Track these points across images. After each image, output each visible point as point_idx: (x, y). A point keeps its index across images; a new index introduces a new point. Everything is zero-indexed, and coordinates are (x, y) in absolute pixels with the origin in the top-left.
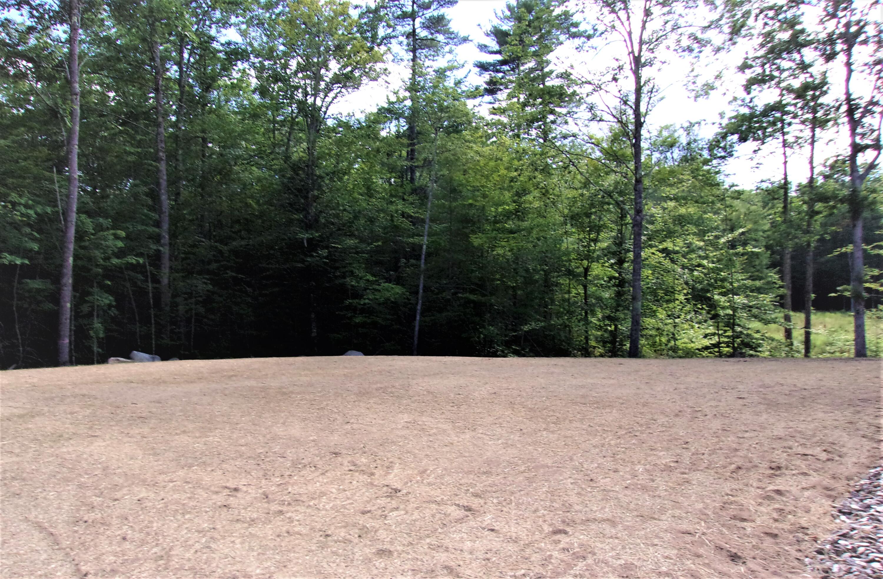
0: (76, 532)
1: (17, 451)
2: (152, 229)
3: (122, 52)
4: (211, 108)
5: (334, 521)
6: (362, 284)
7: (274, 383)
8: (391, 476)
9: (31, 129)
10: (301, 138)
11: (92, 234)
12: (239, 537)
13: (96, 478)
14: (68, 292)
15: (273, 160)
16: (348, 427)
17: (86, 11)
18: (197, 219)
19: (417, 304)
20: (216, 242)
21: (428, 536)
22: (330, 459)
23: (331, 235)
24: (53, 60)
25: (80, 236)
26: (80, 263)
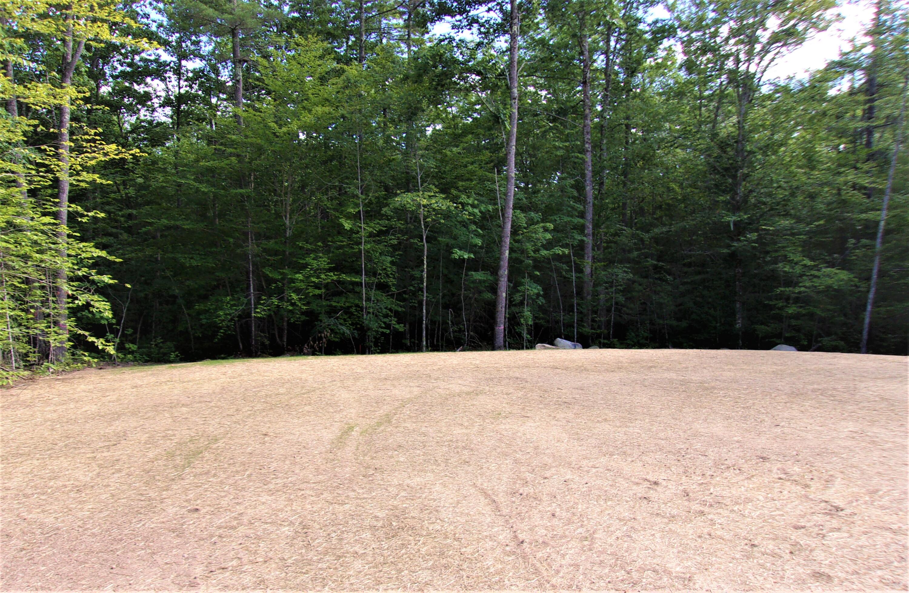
0: (514, 502)
1: (466, 424)
2: (577, 220)
3: (554, 51)
4: (635, 93)
5: (761, 531)
6: (798, 270)
7: (695, 377)
8: (833, 490)
9: (477, 136)
10: (730, 111)
11: (525, 228)
12: (659, 532)
13: (528, 456)
14: (504, 282)
15: (698, 139)
16: (778, 430)
17: (524, 18)
18: (619, 207)
19: (868, 292)
20: (637, 230)
21: (880, 568)
22: (757, 463)
23: (761, 216)
24: (496, 69)
25: (515, 231)
26: (514, 255)
